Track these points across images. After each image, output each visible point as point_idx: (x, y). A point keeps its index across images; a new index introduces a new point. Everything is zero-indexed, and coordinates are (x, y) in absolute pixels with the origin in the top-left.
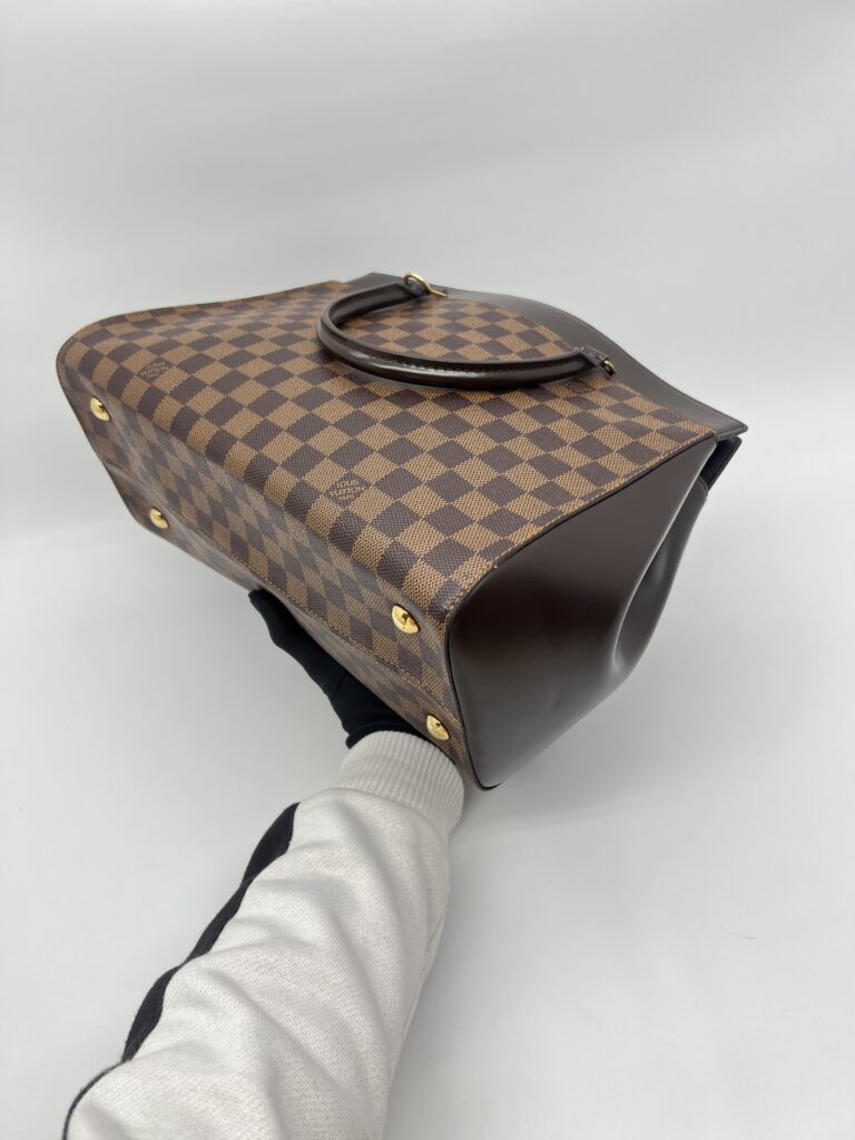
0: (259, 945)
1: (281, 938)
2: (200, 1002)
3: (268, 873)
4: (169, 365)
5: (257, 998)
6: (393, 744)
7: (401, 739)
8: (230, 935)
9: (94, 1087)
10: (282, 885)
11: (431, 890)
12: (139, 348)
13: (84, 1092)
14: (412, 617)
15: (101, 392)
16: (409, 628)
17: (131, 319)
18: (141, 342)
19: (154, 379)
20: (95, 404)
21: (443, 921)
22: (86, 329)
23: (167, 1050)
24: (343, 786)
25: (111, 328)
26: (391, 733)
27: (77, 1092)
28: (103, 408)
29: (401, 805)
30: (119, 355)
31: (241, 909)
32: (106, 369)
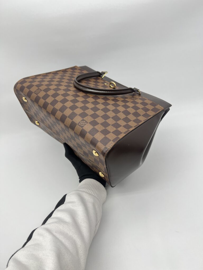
0: (56, 222)
1: (60, 221)
2: (41, 235)
3: (59, 208)
4: (41, 90)
5: (55, 233)
6: (90, 181)
7: (92, 180)
8: (49, 221)
9: (15, 254)
10: (62, 211)
11: (97, 214)
12: (34, 85)
13: (13, 255)
14: (97, 153)
15: (25, 96)
16: (97, 155)
17: (31, 78)
18: (34, 84)
19: (38, 94)
20: (24, 98)
21: (99, 222)
22: (20, 80)
23: (32, 245)
24: (79, 190)
25: (26, 80)
26: (90, 179)
27: (11, 255)
28: (26, 99)
29: (91, 194)
30: (29, 87)
31: (52, 216)
32: (26, 90)
